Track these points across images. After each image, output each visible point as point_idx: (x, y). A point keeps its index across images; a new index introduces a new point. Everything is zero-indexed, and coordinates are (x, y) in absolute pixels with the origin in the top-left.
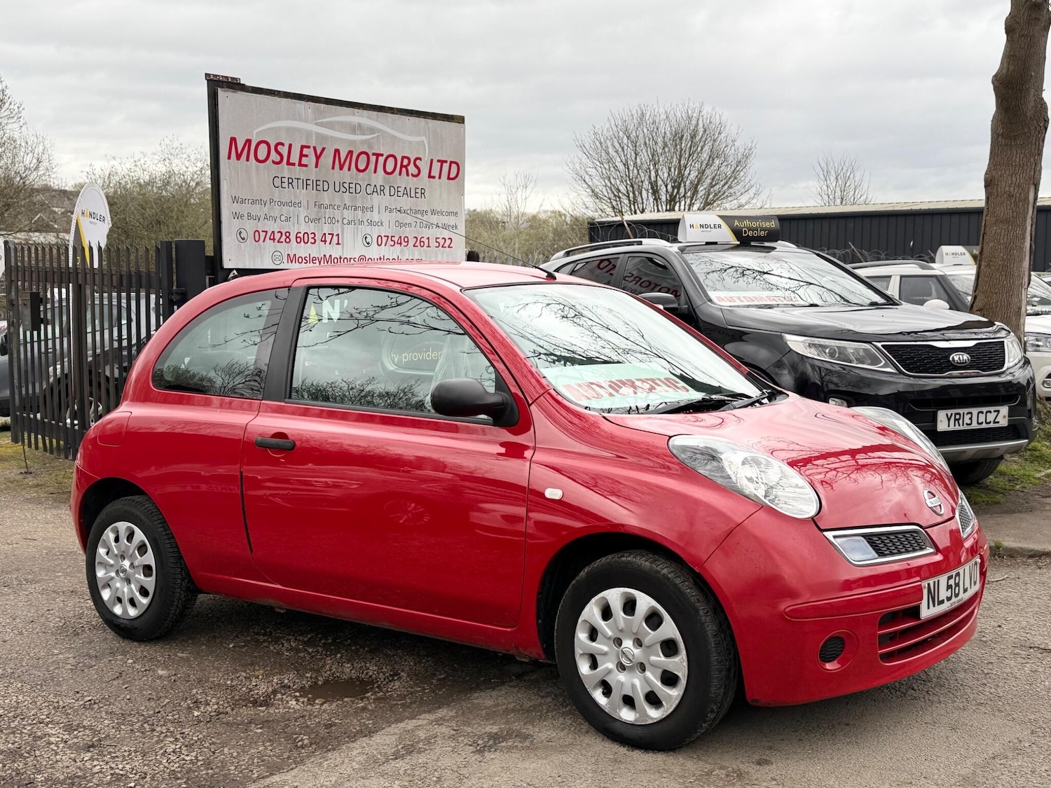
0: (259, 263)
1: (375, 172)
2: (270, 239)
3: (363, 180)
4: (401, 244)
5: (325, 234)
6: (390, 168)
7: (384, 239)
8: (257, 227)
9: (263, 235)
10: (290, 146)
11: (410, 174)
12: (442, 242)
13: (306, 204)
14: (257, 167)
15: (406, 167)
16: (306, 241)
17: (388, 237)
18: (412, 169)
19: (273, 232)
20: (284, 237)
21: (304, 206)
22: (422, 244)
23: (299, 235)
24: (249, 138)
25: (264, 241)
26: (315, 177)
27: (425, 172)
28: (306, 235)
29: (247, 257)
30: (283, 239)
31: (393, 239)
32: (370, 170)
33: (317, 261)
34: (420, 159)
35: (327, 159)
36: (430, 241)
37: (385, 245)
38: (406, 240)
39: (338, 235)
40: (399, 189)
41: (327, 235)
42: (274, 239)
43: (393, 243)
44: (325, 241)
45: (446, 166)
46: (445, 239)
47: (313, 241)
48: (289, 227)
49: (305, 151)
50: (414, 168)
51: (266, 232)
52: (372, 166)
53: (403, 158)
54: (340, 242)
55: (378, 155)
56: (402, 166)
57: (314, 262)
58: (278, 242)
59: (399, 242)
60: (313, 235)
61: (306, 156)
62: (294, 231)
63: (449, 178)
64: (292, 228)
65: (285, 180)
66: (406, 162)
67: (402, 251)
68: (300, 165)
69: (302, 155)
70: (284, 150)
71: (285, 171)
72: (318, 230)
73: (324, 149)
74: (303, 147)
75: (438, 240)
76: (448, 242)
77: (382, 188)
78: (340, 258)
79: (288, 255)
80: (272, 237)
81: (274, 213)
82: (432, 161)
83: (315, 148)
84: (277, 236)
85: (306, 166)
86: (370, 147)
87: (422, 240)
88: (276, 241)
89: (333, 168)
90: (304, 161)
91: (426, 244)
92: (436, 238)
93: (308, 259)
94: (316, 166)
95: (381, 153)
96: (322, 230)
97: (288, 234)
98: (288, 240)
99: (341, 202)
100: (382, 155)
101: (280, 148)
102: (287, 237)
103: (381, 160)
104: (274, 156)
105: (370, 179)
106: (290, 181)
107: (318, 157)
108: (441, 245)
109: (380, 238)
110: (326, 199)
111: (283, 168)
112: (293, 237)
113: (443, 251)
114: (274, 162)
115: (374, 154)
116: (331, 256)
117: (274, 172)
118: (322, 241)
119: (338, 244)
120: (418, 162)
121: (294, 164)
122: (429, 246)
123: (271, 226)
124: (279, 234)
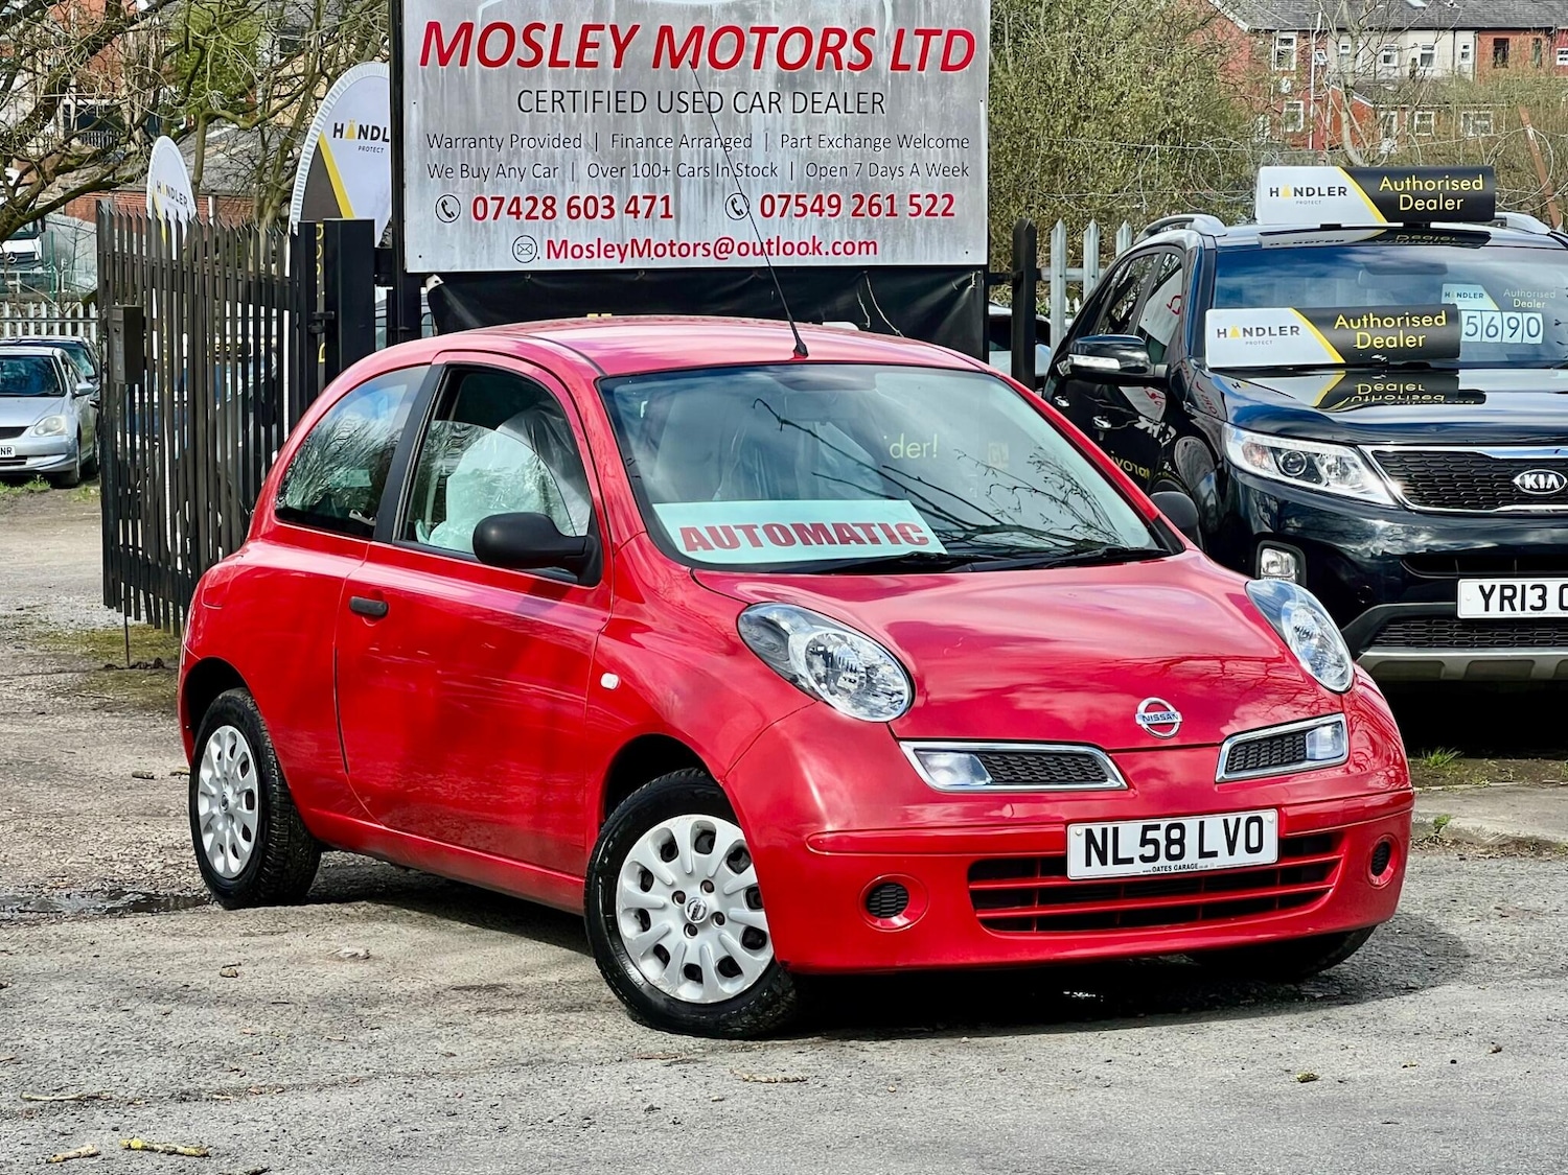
0: (485, 261)
1: (757, 65)
2: (509, 213)
3: (724, 84)
4: (821, 211)
5: (635, 198)
6: (793, 54)
7: (780, 203)
8: (482, 191)
9: (492, 206)
10: (559, 28)
11: (845, 64)
12: (926, 204)
13: (591, 141)
14: (484, 78)
15: (835, 51)
16: (591, 213)
17: (788, 197)
18: (849, 53)
19: (517, 199)
20: (541, 207)
21: (587, 145)
22: (875, 210)
23: (574, 202)
24: (468, 21)
25: (495, 218)
26: (614, 88)
27: (883, 59)
28: (591, 201)
29: (457, 248)
30: (538, 212)
31: (801, 201)
32: (746, 62)
33: (616, 253)
34: (872, 32)
35: (643, 47)
36: (895, 203)
37: (782, 215)
38: (834, 201)
39: (666, 198)
40: (817, 98)
41: (640, 199)
42: (518, 214)
43: (800, 210)
44: (636, 212)
45: (937, 44)
46: (934, 197)
47: (607, 212)
48: (553, 187)
49: (592, 37)
50: (855, 52)
51: (502, 200)
52: (750, 55)
53: (827, 32)
54: (670, 213)
55: (763, 32)
56: (824, 48)
57: (609, 254)
58: (528, 217)
59: (817, 207)
60: (607, 202)
61: (595, 45)
62: (564, 194)
63: (945, 67)
64: (559, 189)
65: (547, 96)
66: (833, 40)
67: (823, 226)
68: (580, 63)
69: (584, 44)
70: (545, 40)
71: (547, 79)
72: (620, 191)
73: (635, 28)
74: (586, 29)
75: (915, 200)
76: (942, 203)
77: (775, 97)
78: (672, 244)
79: (550, 242)
80: (514, 209)
81: (519, 161)
82: (901, 33)
83: (614, 29)
84: (526, 206)
85: (594, 65)
86: (747, 15)
87: (875, 201)
88: (522, 217)
89: (656, 64)
90: (590, 55)
91: (886, 208)
92: (912, 196)
93: (595, 249)
94: (617, 64)
95: (773, 25)
96: (629, 190)
97: (549, 202)
98: (549, 213)
99: (675, 132)
100: (775, 30)
101: (535, 35)
102: (547, 207)
103: (773, 40)
104: (522, 50)
105: (745, 81)
106: (558, 96)
107: (620, 48)
108: (924, 209)
109: (768, 200)
110: (639, 127)
111: (541, 74)
112: (561, 208)
113: (929, 224)
114: (521, 63)
115: (753, 30)
116: (648, 241)
117: (521, 83)
118: (627, 212)
119: (667, 215)
120: (864, 39)
121: (566, 64)
122: (892, 214)
123: (510, 188)
124: (531, 202)
